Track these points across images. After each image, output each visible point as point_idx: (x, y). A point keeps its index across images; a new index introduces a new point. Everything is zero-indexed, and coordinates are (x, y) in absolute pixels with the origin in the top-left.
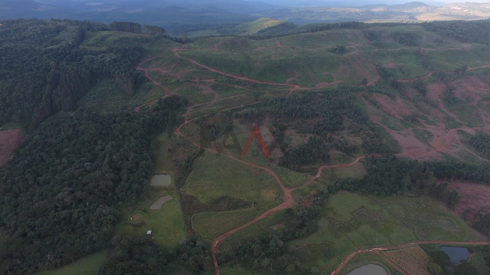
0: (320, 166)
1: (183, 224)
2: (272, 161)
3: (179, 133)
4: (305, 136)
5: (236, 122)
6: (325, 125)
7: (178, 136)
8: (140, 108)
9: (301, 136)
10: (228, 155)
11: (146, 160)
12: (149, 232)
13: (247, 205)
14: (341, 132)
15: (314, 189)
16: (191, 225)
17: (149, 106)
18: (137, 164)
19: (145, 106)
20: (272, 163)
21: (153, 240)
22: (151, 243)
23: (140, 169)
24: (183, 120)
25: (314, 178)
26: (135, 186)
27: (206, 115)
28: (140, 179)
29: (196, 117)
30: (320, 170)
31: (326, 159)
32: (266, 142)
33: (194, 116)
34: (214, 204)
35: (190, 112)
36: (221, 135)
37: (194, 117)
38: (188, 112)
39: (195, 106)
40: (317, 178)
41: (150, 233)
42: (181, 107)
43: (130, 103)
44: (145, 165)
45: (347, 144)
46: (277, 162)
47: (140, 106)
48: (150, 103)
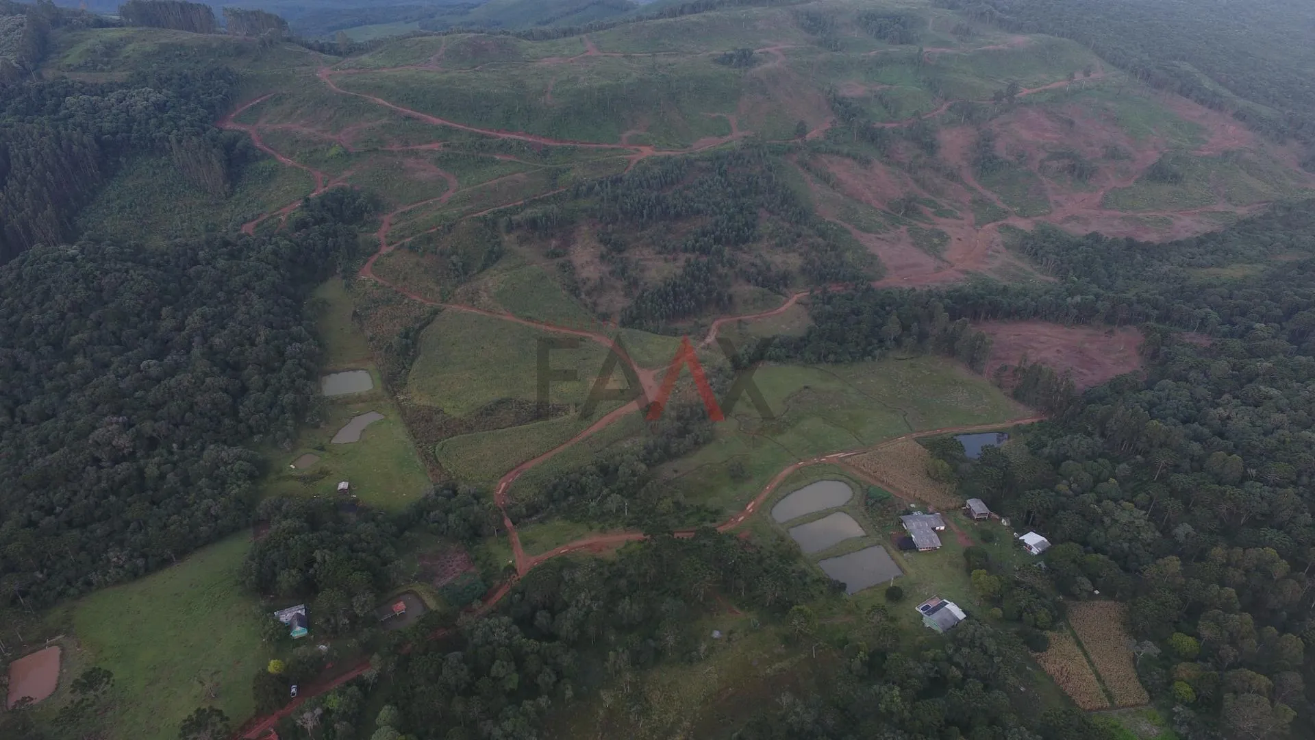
0: (714, 320)
1: (419, 462)
2: (605, 317)
3: (371, 276)
4: (675, 260)
5: (508, 239)
6: (718, 233)
7: (369, 283)
8: (257, 226)
9: (666, 260)
10: (501, 314)
11: (300, 341)
12: (343, 485)
13: (559, 410)
14: (754, 245)
15: (703, 364)
16: (437, 462)
17: (280, 220)
18: (281, 353)
19: (268, 219)
20: (606, 322)
21: (356, 500)
22: (353, 506)
23: (289, 362)
24: (376, 246)
25: (702, 344)
26: (287, 398)
27: (433, 231)
28: (296, 383)
29: (408, 237)
30: (714, 327)
31: (724, 304)
32: (588, 279)
33: (402, 234)
34: (484, 416)
35: (391, 225)
36: (478, 273)
37: (403, 237)
38: (384, 228)
39: (400, 210)
40: (708, 344)
41: (346, 487)
42: (366, 215)
43: (225, 215)
44: (301, 352)
45: (769, 269)
46: (618, 319)
47: (253, 220)
48: (281, 211)
